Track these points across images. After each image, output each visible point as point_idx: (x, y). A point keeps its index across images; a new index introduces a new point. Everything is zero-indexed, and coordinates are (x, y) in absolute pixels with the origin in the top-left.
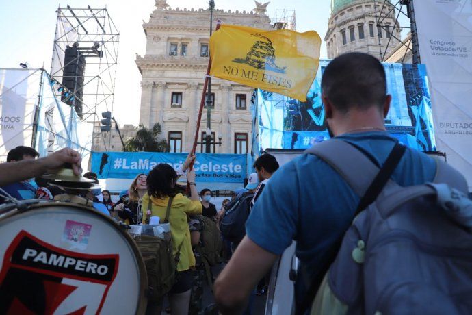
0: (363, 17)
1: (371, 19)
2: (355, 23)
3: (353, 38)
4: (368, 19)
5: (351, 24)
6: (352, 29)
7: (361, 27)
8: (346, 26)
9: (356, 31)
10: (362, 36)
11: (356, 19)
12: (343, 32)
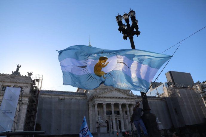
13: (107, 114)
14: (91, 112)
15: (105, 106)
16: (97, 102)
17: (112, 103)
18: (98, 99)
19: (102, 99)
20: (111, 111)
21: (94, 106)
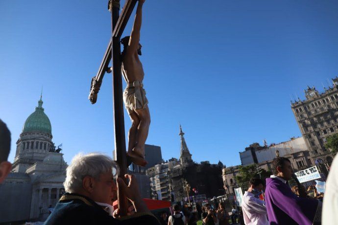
0: (34, 139)
1: (38, 141)
2: (30, 141)
3: (28, 148)
4: (36, 141)
5: (28, 141)
6: (28, 143)
7: (33, 143)
8: (26, 142)
9: (30, 144)
10: (32, 148)
11: (31, 139)
12: (24, 143)
13: (51, 198)
14: (34, 197)
15: (50, 191)
16: (43, 187)
17: (58, 188)
18: (44, 184)
19: (48, 184)
20: (56, 195)
21: (38, 190)
